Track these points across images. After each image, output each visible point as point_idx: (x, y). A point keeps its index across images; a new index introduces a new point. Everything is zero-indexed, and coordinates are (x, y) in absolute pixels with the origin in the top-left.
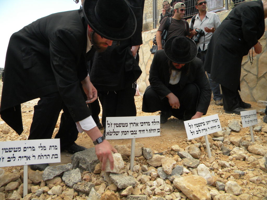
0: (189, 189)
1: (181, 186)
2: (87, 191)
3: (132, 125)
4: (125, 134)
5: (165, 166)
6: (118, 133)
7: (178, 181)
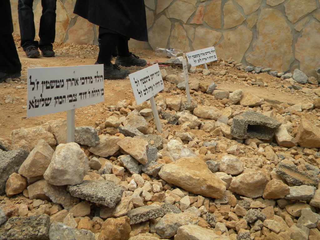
0: (198, 178)
1: (180, 178)
2: (44, 235)
3: (69, 82)
4: (61, 103)
5: (137, 151)
6: (49, 101)
7: (173, 171)
